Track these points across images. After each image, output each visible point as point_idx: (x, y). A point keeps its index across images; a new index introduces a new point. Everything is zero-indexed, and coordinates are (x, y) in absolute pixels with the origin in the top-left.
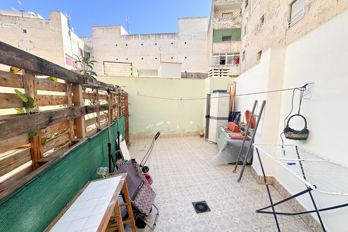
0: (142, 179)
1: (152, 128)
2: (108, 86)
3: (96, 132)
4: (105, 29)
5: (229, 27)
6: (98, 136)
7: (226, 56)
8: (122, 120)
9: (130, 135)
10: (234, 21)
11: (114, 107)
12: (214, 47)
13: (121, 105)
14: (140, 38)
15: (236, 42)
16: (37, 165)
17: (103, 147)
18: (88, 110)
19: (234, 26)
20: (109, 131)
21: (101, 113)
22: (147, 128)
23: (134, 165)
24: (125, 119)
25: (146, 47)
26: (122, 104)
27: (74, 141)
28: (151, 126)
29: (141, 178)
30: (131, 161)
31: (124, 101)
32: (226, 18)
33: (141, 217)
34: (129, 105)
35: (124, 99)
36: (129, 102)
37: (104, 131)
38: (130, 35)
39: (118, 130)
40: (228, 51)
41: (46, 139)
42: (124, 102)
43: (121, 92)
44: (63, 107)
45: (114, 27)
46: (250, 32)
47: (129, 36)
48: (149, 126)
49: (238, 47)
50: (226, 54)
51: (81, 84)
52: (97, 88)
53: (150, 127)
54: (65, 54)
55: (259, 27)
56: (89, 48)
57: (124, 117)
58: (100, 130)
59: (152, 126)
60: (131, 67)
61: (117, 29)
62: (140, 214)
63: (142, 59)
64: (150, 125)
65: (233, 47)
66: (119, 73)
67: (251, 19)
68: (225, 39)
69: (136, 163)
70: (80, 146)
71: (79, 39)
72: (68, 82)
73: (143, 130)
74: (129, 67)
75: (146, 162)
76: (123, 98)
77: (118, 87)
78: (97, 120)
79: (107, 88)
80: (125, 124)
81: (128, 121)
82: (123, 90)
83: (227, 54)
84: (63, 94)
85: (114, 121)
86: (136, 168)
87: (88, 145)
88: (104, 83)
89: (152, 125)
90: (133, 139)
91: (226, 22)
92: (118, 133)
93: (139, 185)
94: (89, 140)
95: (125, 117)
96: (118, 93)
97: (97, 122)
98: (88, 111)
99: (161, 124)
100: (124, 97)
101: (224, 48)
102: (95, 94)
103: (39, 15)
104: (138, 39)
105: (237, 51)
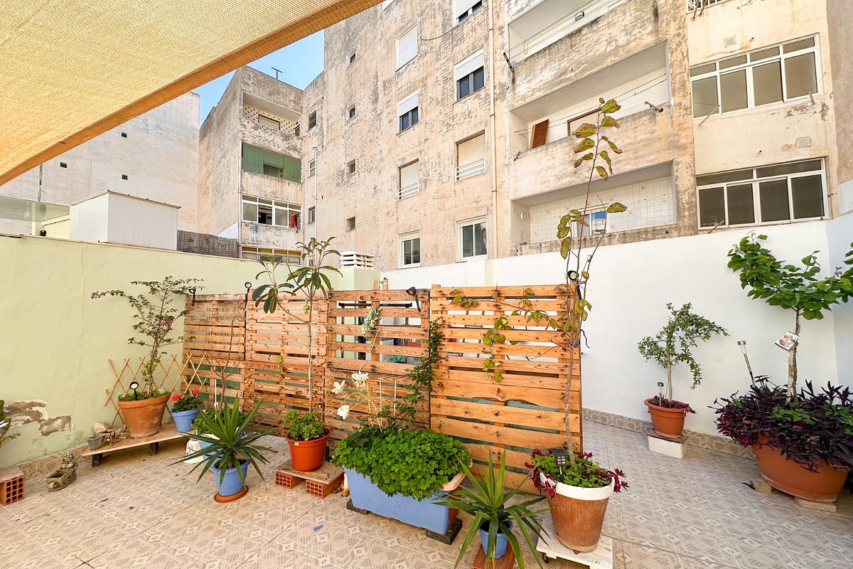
5: (279, 150)
7: (274, 207)
10: (287, 141)
12: (244, 180)
15: (293, 185)
19: (288, 151)
32: (271, 130)
40: (277, 197)
46: (326, 176)
49: (297, 196)
50: (273, 203)
55: (345, 176)
65: (287, 192)
67: (324, 153)
68: (269, 170)
83: (276, 204)
91: (271, 138)
101: (268, 190)
105: (295, 203)
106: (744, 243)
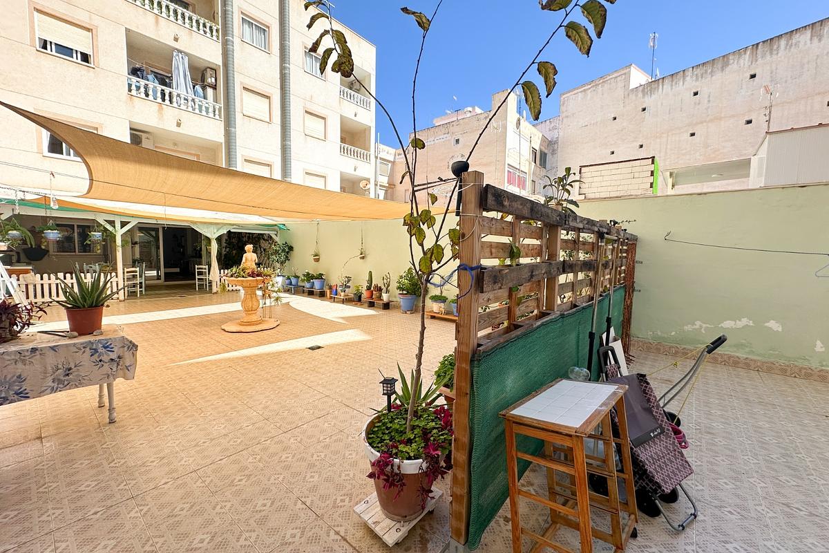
0: (659, 422)
1: (704, 332)
2: (598, 225)
3: (569, 308)
4: (590, 88)
6: (573, 314)
8: (616, 297)
9: (632, 338)
11: (605, 265)
13: (619, 263)
14: (692, 77)
16: (512, 327)
17: (578, 337)
18: (566, 267)
20: (594, 310)
21: (581, 276)
22: (688, 328)
23: (643, 388)
24: (626, 295)
25: (709, 96)
26: (622, 261)
27: (543, 313)
28: (701, 326)
29: (657, 420)
30: (635, 377)
31: (624, 255)
33: (648, 488)
34: (636, 265)
35: (626, 251)
36: (637, 258)
37: (583, 308)
38: (655, 81)
39: (609, 315)
41: (521, 297)
42: (626, 257)
43: (622, 235)
44: (533, 261)
45: (614, 76)
47: (654, 83)
48: (693, 324)
51: (561, 226)
52: (579, 230)
53: (697, 327)
54: (507, 166)
56: (550, 141)
57: (622, 292)
58: (575, 306)
59: (704, 325)
60: (652, 168)
61: (619, 78)
62: (647, 481)
63: (693, 135)
64: (698, 323)
66: (615, 188)
69: (648, 383)
70: (551, 321)
71: (533, 128)
72: (545, 225)
73: (673, 333)
74: (645, 168)
75: (676, 398)
76: (625, 248)
77: (615, 223)
78: (572, 286)
79: (596, 229)
80: (623, 307)
81: (631, 302)
82: (625, 230)
84: (538, 242)
85: (601, 296)
86: (647, 394)
87: (560, 324)
88: (593, 221)
89: (704, 323)
90: (640, 348)
92: (609, 320)
93: (650, 430)
94: (562, 316)
95: (626, 292)
96: (616, 238)
97: (573, 291)
98: (566, 269)
99: (740, 324)
100: (627, 245)
102: (574, 241)
103: (476, 108)
104: (681, 83)
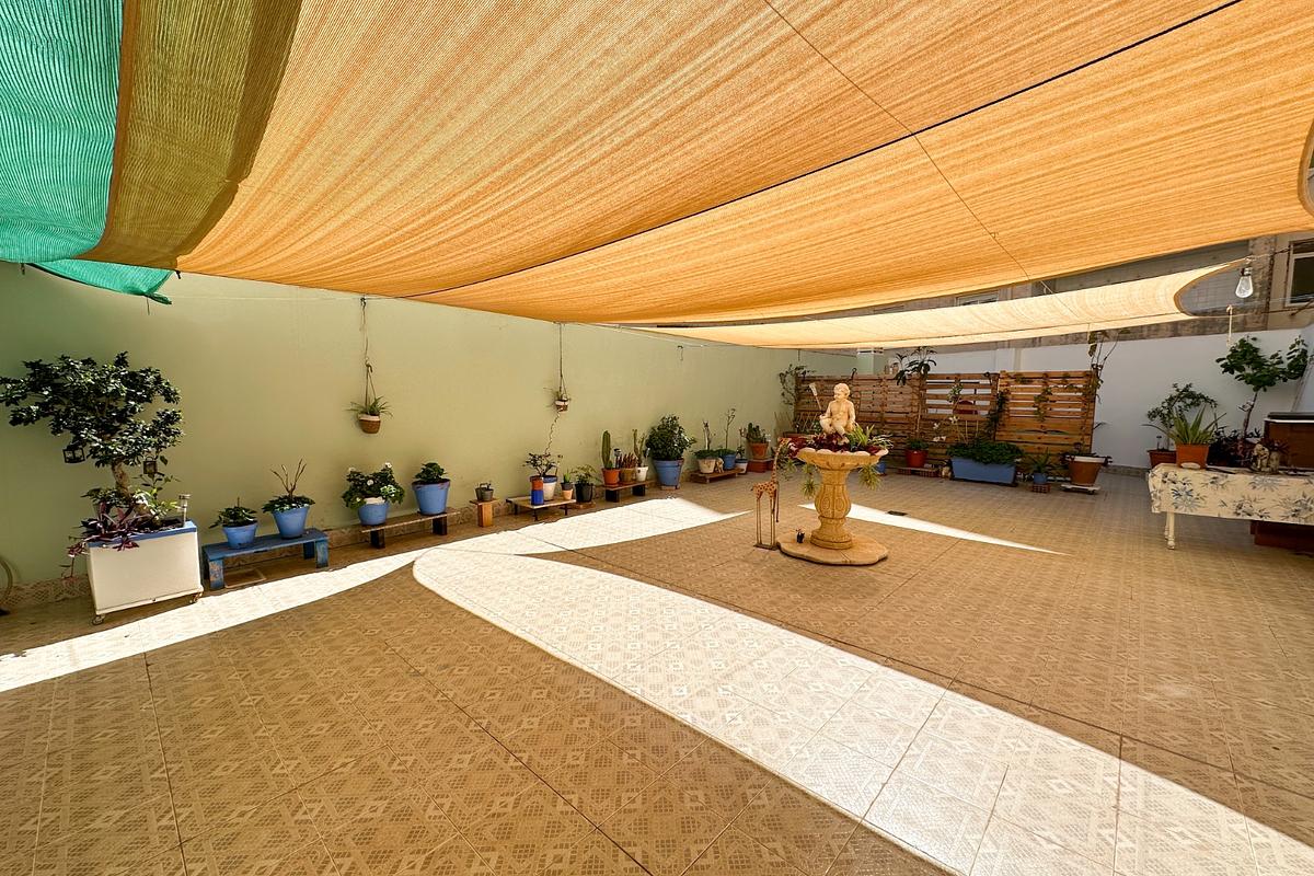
106: (1242, 341)
